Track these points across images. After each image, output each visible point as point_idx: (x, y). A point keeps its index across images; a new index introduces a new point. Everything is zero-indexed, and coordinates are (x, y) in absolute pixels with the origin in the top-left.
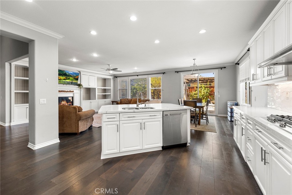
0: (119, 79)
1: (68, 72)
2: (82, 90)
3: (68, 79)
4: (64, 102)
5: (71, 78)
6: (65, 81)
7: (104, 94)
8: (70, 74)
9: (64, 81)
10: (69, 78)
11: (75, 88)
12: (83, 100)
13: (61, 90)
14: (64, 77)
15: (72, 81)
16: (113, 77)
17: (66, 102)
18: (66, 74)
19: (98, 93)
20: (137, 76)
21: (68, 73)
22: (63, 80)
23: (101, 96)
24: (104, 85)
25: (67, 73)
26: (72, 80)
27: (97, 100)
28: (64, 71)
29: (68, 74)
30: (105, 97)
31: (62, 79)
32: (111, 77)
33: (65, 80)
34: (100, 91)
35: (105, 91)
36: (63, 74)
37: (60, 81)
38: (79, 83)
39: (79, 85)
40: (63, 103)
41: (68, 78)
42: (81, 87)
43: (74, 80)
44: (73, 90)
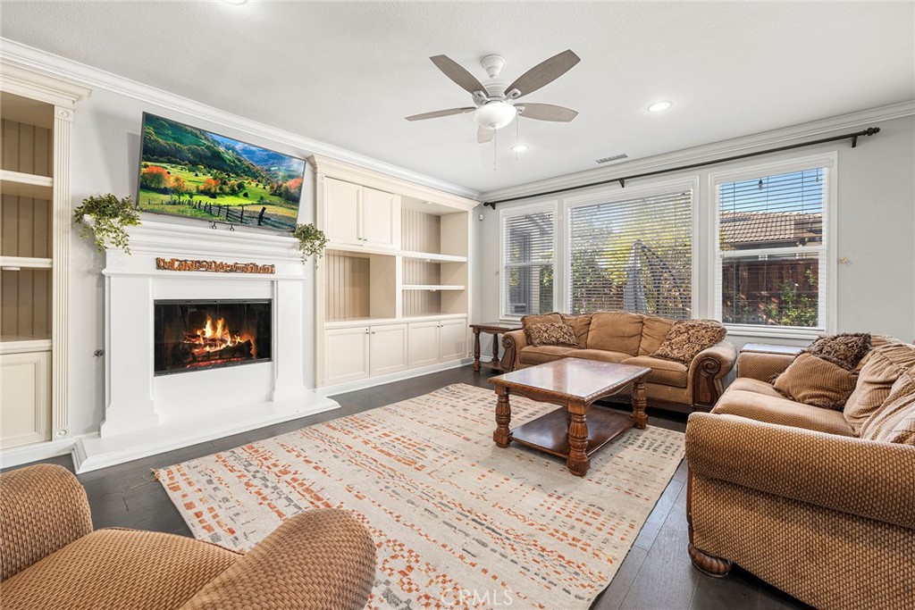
0: (504, 214)
1: (229, 143)
2: (321, 262)
3: (234, 193)
4: (214, 328)
5: (251, 185)
6: (211, 201)
7: (434, 288)
8: (247, 161)
9: (206, 200)
10: (241, 186)
11: (285, 251)
12: (328, 319)
13: (190, 258)
14: (204, 178)
15: (259, 209)
16: (477, 204)
17: (224, 327)
18: (217, 156)
19: (404, 283)
20: (622, 181)
21: (228, 148)
22: (197, 199)
23: (419, 301)
24: (435, 243)
25: (222, 149)
26: (261, 201)
27: (399, 317)
28: (203, 132)
29: (229, 156)
30: (436, 302)
31: (192, 187)
32: (468, 206)
33: (213, 196)
34: (418, 272)
35: (436, 270)
36: (194, 153)
37: (174, 203)
38: (304, 219)
39: (307, 235)
40: (208, 331)
41: (233, 182)
42: (318, 242)
43: (275, 199)
44: (269, 263)
